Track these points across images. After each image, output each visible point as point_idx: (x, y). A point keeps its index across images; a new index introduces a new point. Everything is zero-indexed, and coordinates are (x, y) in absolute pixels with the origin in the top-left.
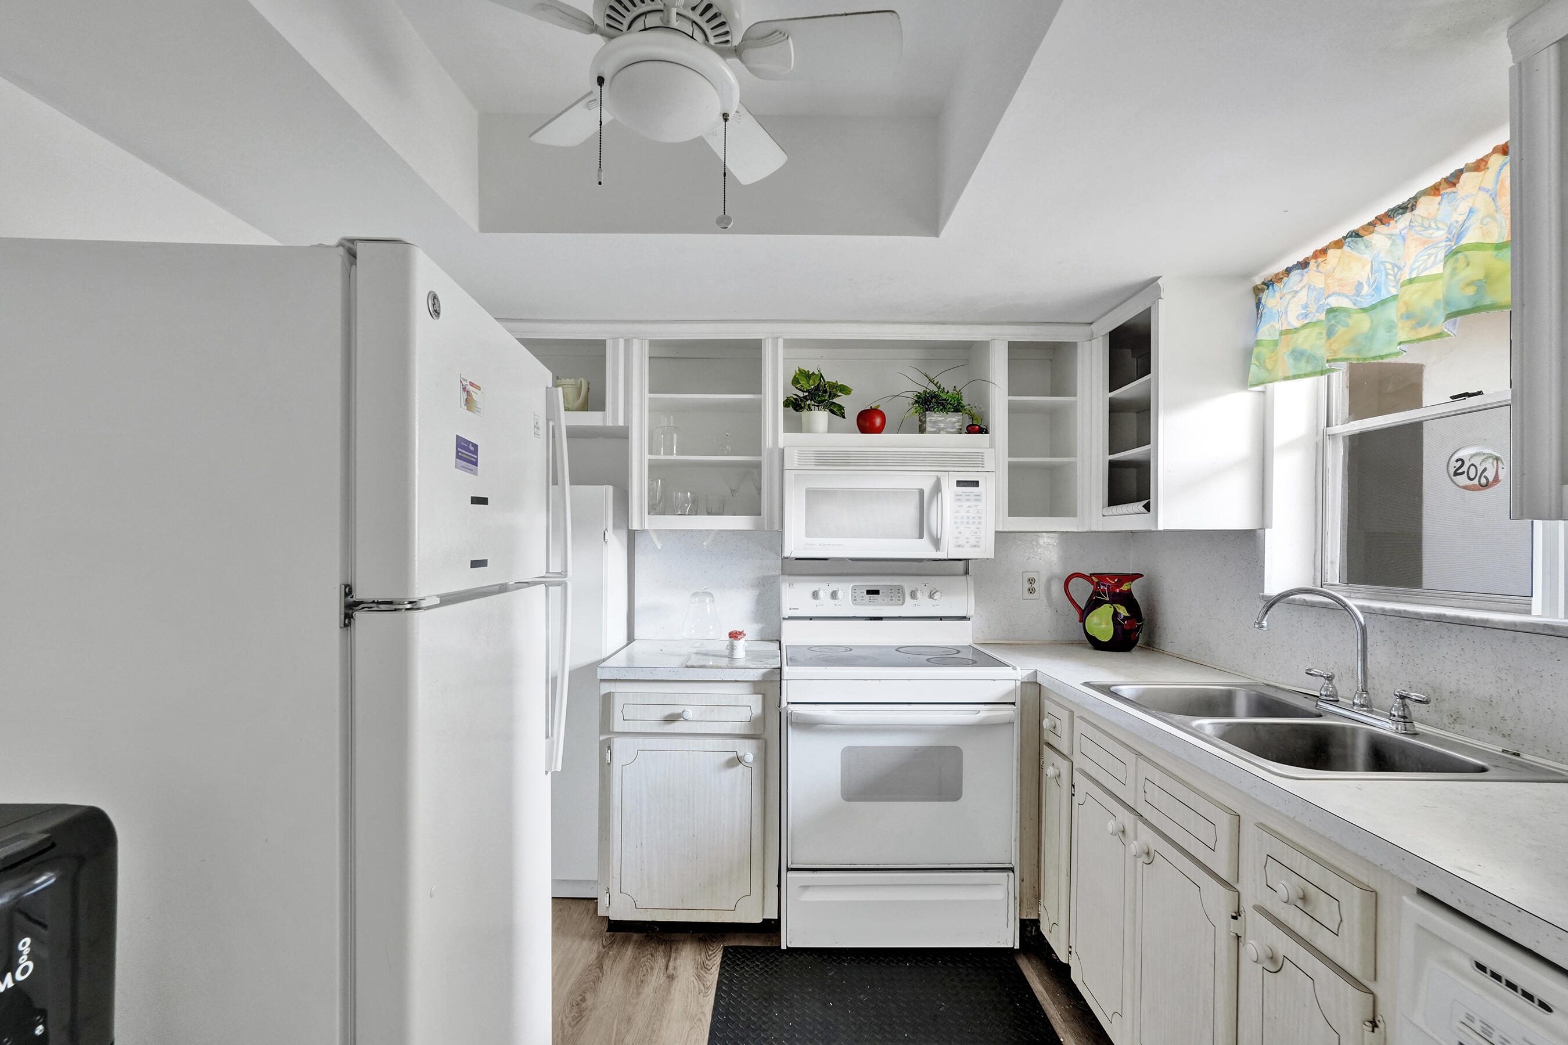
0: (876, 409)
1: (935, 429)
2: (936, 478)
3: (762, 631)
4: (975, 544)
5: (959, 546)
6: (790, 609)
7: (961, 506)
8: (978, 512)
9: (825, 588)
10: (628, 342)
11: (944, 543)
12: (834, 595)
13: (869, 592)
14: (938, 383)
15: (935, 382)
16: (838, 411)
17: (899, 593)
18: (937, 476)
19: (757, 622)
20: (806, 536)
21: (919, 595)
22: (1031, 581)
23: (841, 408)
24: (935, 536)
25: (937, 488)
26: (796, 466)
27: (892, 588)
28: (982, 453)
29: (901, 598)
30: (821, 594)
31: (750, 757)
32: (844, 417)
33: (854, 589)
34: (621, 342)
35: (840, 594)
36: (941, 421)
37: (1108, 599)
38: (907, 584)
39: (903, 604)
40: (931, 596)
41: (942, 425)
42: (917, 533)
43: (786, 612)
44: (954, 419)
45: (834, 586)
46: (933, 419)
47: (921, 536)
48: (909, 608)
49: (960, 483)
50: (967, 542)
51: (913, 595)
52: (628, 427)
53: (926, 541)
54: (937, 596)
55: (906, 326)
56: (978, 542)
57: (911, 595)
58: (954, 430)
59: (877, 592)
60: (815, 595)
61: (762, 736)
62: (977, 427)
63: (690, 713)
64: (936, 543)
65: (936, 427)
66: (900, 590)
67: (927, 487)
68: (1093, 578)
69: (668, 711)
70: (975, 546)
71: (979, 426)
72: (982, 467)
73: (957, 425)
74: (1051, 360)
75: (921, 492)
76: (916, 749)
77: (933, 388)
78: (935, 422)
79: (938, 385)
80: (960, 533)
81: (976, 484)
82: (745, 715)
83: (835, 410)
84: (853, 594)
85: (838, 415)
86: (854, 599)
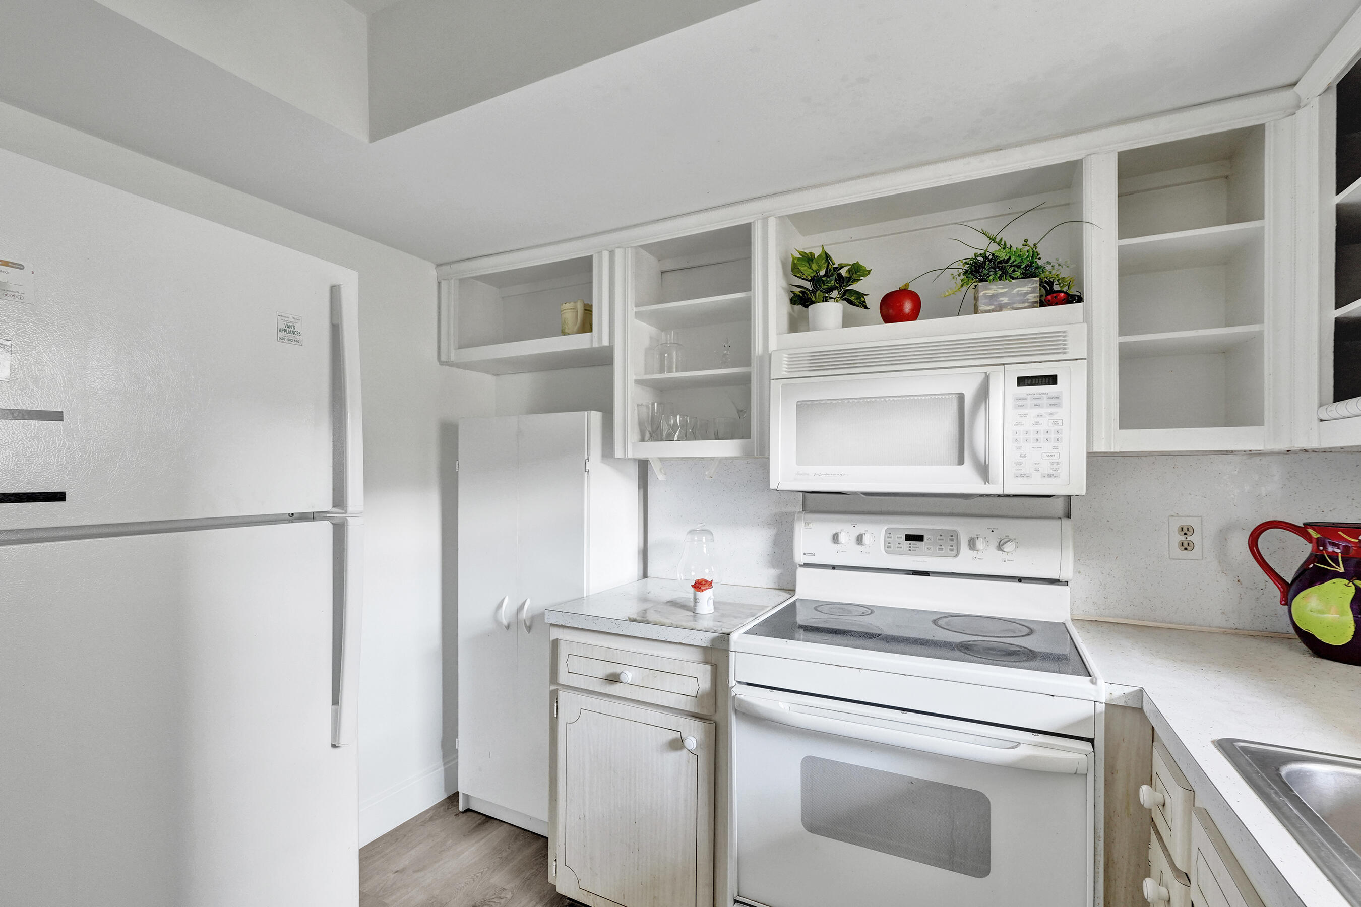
0: (905, 289)
1: (993, 307)
2: (983, 376)
3: (779, 577)
4: (1051, 472)
5: (1022, 476)
6: (804, 554)
7: (1025, 415)
8: (1056, 423)
9: (847, 530)
10: (612, 253)
11: (995, 469)
12: (860, 539)
13: (909, 538)
14: (1001, 240)
15: (998, 240)
16: (857, 300)
17: (952, 540)
18: (986, 373)
19: (774, 567)
20: (798, 464)
21: (980, 544)
22: (1186, 531)
23: (860, 296)
24: (984, 464)
25: (983, 393)
26: (784, 374)
27: (941, 534)
28: (1064, 332)
29: (955, 548)
30: (842, 538)
31: (692, 743)
32: (866, 308)
33: (888, 532)
34: (606, 255)
35: (866, 539)
36: (1003, 295)
37: (1341, 569)
38: (964, 528)
39: (957, 555)
40: (1000, 547)
41: (1005, 300)
42: (955, 457)
43: (800, 558)
44: (1025, 289)
45: (860, 528)
46: (990, 292)
47: (961, 462)
48: (965, 562)
49: (1022, 381)
50: (1037, 470)
51: (972, 544)
52: (613, 346)
53: (967, 469)
54: (1009, 547)
55: (941, 166)
56: (1056, 470)
57: (969, 544)
58: (1026, 305)
59: (920, 538)
60: (835, 538)
61: (713, 718)
62: (1062, 294)
63: (629, 675)
64: (984, 471)
65: (995, 303)
66: (953, 537)
67: (970, 391)
68: (1310, 531)
69: (610, 669)
70: (1050, 476)
71: (1065, 293)
72: (1065, 353)
73: (1033, 297)
74: (1227, 177)
75: (961, 397)
76: (912, 781)
77: (994, 248)
78: (993, 297)
79: (1003, 243)
80: (1024, 456)
81: (1052, 380)
82: (691, 688)
83: (852, 299)
84: (887, 539)
85: (858, 306)
86: (888, 546)
